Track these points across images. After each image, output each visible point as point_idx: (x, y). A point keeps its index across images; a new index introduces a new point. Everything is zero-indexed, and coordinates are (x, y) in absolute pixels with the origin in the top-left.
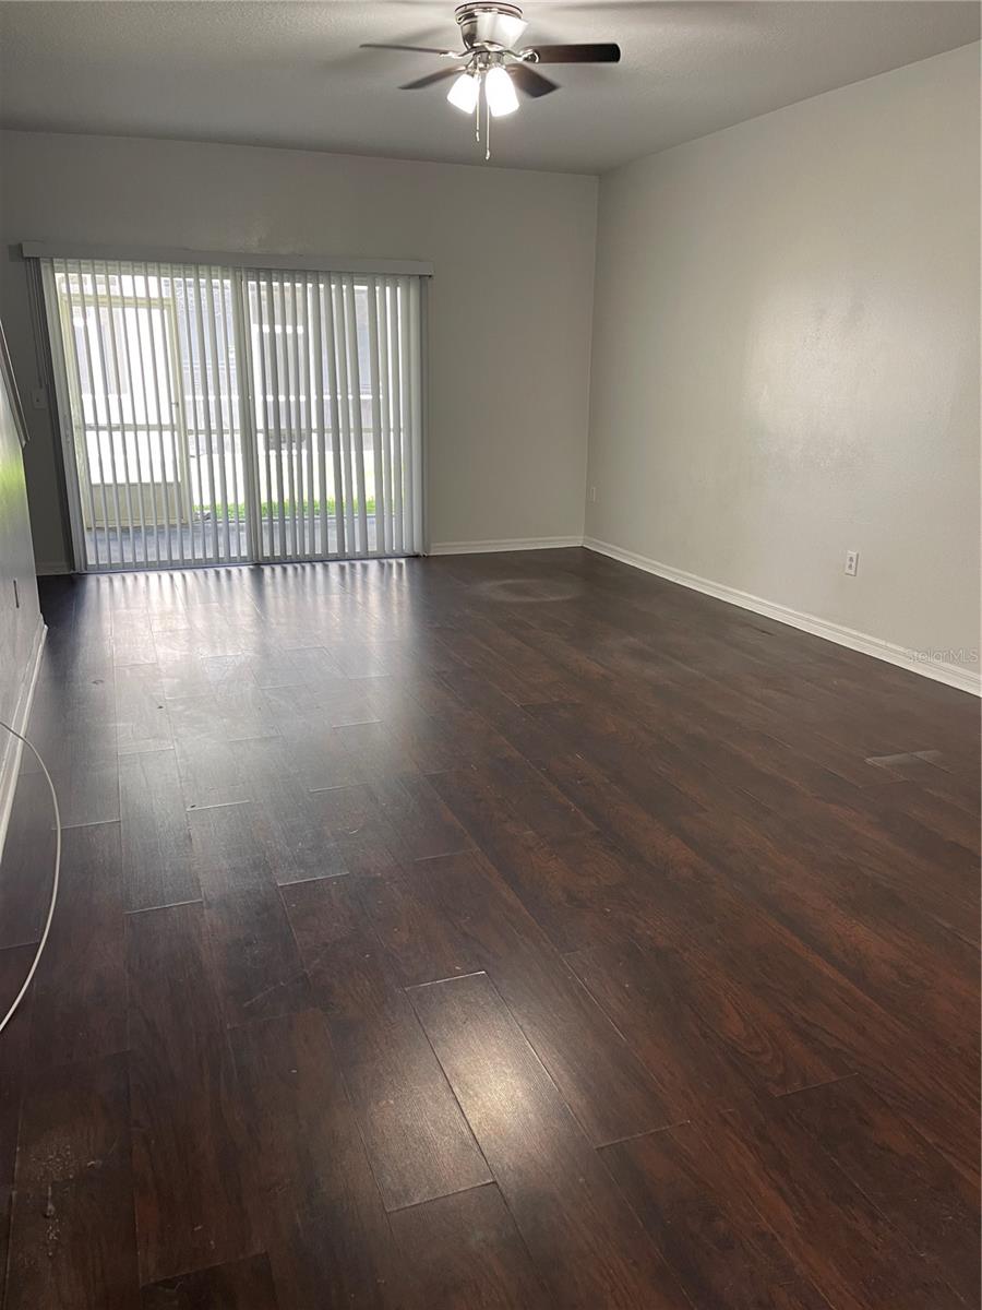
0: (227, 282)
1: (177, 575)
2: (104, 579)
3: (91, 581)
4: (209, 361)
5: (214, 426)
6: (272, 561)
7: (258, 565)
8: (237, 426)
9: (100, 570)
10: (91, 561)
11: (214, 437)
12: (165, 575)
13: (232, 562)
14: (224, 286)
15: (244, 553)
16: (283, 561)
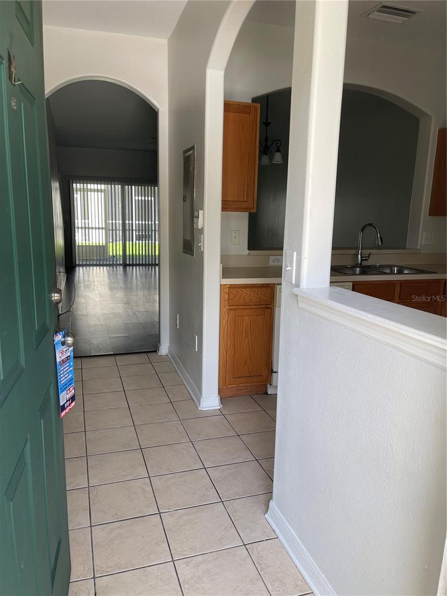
0: (120, 186)
1: (101, 268)
2: (81, 268)
3: (77, 268)
4: (113, 209)
5: (114, 228)
6: (129, 265)
7: (125, 265)
8: (121, 228)
9: (79, 265)
10: (77, 263)
11: (114, 232)
12: (98, 267)
13: (118, 265)
14: (118, 187)
15: (121, 263)
16: (133, 265)
